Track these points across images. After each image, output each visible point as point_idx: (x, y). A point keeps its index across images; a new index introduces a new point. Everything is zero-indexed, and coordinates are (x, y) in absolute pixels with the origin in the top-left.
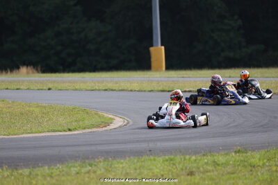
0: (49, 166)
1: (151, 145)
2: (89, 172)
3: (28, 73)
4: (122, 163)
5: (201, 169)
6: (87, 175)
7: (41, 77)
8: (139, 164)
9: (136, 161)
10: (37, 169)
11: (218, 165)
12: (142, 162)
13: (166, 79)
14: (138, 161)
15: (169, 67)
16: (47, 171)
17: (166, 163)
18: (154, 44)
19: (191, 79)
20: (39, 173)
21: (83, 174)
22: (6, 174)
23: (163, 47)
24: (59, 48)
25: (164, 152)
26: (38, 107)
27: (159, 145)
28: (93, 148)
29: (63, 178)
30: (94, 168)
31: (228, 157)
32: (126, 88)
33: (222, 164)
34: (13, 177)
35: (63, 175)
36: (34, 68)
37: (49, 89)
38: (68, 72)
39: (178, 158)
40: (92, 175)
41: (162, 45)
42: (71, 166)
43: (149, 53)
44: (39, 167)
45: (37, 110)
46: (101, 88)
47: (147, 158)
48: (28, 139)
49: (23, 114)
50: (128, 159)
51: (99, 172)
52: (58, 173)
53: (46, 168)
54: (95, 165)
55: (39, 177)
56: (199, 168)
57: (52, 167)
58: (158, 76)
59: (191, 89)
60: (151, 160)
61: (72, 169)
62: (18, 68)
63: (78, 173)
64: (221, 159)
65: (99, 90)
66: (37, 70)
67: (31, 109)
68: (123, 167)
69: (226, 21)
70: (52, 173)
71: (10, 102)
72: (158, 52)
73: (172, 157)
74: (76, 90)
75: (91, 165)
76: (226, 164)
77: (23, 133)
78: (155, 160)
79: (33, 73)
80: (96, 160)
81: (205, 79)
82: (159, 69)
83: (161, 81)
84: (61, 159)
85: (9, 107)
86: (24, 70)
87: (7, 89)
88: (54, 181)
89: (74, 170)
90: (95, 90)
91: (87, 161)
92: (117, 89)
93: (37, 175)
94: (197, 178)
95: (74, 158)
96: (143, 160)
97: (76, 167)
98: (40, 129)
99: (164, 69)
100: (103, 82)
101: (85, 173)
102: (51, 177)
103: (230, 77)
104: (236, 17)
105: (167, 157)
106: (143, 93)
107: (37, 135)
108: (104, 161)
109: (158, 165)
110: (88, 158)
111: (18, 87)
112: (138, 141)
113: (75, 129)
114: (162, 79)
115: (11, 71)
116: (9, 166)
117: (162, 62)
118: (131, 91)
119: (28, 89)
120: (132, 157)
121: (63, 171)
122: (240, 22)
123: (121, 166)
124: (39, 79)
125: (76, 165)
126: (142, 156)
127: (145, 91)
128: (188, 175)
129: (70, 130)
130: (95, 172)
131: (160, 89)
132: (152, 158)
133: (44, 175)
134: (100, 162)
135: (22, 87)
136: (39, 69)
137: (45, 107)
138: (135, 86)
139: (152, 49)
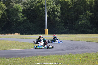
9: (48, 56)
17: (55, 57)
20: (27, 59)
24: (24, 29)
28: (37, 53)
38: (26, 34)
45: (22, 43)
48: (22, 50)
50: (46, 55)
62: (15, 33)
64: (67, 56)
66: (19, 34)
69: (61, 24)
72: (47, 30)
73: (56, 55)
74: (30, 39)
77: (20, 49)
84: (31, 55)
94: (63, 61)
95: (34, 55)
104: (63, 23)
105: (55, 55)
111: (16, 38)
113: (31, 48)
122: (64, 24)
129: (30, 48)
137: (24, 43)
139: (45, 30)
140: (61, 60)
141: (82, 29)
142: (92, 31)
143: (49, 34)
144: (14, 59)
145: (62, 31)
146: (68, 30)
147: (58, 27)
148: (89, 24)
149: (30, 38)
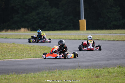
0: (34, 73)
1: (80, 64)
2: (51, 76)
3: (24, 31)
4: (66, 72)
5: (102, 75)
6: (51, 77)
7: (30, 33)
8: (74, 72)
9: (73, 71)
10: (28, 74)
11: (110, 73)
12: (76, 71)
13: (86, 34)
14: (74, 71)
15: (88, 29)
16: (33, 75)
17: (86, 72)
19: (98, 34)
20: (29, 76)
21: (49, 77)
22: (15, 76)
23: (85, 20)
24: (38, 20)
25: (86, 67)
26: (29, 46)
27: (83, 64)
29: (40, 78)
30: (54, 74)
31: (114, 69)
32: (68, 38)
33: (112, 72)
34: (17, 78)
35: (40, 77)
36: (27, 29)
39: (92, 70)
40: (53, 77)
41: (85, 19)
42: (44, 73)
43: (79, 23)
44: (29, 73)
46: (57, 38)
47: (78, 69)
48: (25, 61)
49: (22, 50)
50: (69, 70)
51: (56, 76)
52: (38, 76)
53: (33, 74)
54: (54, 73)
55: (29, 78)
56: (101, 74)
57: (35, 73)
58: (83, 33)
59: (98, 39)
60: (80, 70)
61: (44, 74)
62: (20, 29)
63: (47, 76)
64: (111, 70)
65: (56, 39)
66: (28, 30)
67: (26, 47)
68: (67, 74)
70: (35, 76)
71: (16, 44)
72: (83, 22)
73: (89, 69)
75: (52, 73)
76: (113, 73)
77: (22, 58)
78: (81, 70)
79: (27, 31)
80: (55, 70)
81: (104, 34)
82: (83, 30)
83: (84, 35)
84: (39, 70)
85: (16, 46)
86: (22, 30)
87: (15, 38)
88: (36, 80)
89: (45, 75)
90: (55, 39)
91: (51, 71)
92: (64, 38)
93: (29, 77)
94: (100, 79)
95: (45, 69)
96: (76, 70)
97: (46, 74)
98: (30, 56)
99: (85, 29)
100: (58, 35)
101: (50, 76)
102: (35, 78)
103: (115, 33)
104: (117, 6)
105: (87, 69)
106: (76, 40)
107: (28, 59)
108: (59, 71)
109: (83, 73)
110: (51, 70)
111: (20, 37)
112: (74, 62)
114: (85, 34)
115: (17, 30)
116: (16, 73)
117: (85, 26)
118: (71, 39)
119: (24, 38)
120: (71, 69)
121: (40, 75)
122: (119, 8)
123: (66, 73)
124: (30, 34)
125: (46, 73)
126: (76, 69)
127: (77, 39)
128: (96, 77)
130: (54, 76)
131: (84, 38)
132: (80, 69)
133: (31, 77)
134: (57, 71)
135: (21, 38)
136: (29, 29)
138: (73, 37)
139: (80, 21)
140: (98, 77)
144: (3, 78)
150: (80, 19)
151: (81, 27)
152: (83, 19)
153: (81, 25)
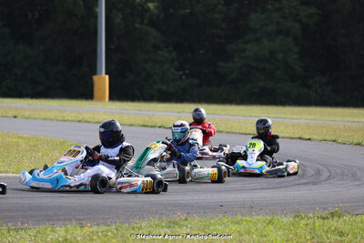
18: (98, 72)
23: (107, 77)
37: (15, 117)
41: (106, 74)
43: (92, 80)
69: (160, 52)
72: (103, 81)
82: (101, 99)
99: (107, 98)
117: (106, 92)
139: (95, 78)
141: (262, 84)
142: (306, 90)
143: (112, 98)
145: (164, 88)
146: (195, 81)
147: (148, 67)
148: (296, 56)
149: (27, 114)
150: (95, 73)
151: (96, 93)
152: (101, 74)
153: (96, 89)
